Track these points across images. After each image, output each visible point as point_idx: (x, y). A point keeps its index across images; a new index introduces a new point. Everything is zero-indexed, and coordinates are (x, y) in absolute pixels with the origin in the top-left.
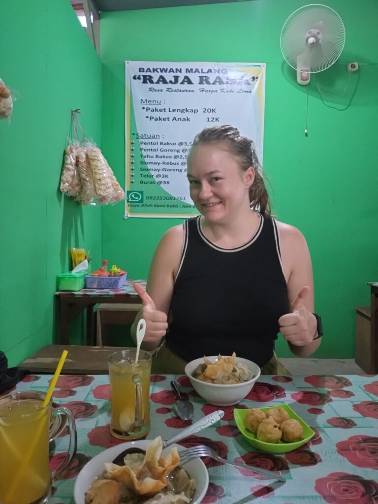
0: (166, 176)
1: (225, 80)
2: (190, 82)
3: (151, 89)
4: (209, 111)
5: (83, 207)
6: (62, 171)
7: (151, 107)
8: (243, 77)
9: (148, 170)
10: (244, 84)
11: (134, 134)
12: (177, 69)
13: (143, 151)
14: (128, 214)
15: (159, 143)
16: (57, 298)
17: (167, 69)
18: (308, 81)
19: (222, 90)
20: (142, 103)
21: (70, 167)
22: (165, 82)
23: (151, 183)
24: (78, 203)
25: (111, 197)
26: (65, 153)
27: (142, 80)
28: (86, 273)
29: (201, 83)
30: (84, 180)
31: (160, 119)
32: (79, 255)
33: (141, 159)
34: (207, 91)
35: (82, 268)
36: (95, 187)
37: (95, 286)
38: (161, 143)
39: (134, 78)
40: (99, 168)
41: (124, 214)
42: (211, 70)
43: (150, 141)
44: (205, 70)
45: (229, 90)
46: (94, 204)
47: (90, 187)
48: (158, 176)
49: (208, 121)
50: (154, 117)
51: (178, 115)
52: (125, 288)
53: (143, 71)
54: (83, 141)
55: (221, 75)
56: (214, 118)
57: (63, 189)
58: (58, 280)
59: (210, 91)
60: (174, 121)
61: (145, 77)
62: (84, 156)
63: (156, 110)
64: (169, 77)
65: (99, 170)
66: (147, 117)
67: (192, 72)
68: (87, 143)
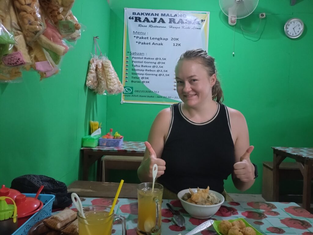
0: (148, 78)
1: (185, 21)
2: (163, 22)
3: (139, 25)
4: (175, 39)
5: (98, 95)
6: (87, 73)
7: (140, 36)
8: (196, 19)
9: (136, 74)
10: (197, 24)
11: (128, 52)
12: (156, 14)
13: (134, 62)
14: (123, 101)
15: (144, 58)
16: (82, 151)
17: (150, 13)
18: (235, 23)
19: (183, 27)
20: (134, 33)
21: (93, 71)
22: (148, 21)
23: (138, 82)
24: (95, 94)
25: (116, 90)
26: (89, 63)
27: (134, 20)
28: (99, 136)
29: (170, 22)
30: (100, 79)
31: (145, 44)
32: (95, 125)
33: (132, 68)
34: (174, 28)
35: (97, 134)
36: (107, 83)
37: (105, 145)
38: (145, 58)
39: (130, 18)
40: (110, 72)
41: (121, 101)
42: (176, 15)
43: (138, 56)
44: (173, 15)
45: (187, 27)
46: (105, 94)
47: (103, 84)
48: (142, 78)
49: (174, 45)
50: (141, 42)
51: (156, 41)
52: (123, 146)
53: (135, 14)
54: (101, 55)
55: (182, 18)
56: (177, 44)
57: (88, 84)
58: (83, 141)
59: (175, 28)
60: (153, 45)
61: (136, 18)
62: (101, 65)
63: (143, 38)
64: (151, 18)
65: (110, 73)
66: (137, 42)
67: (165, 16)
68: (103, 57)
